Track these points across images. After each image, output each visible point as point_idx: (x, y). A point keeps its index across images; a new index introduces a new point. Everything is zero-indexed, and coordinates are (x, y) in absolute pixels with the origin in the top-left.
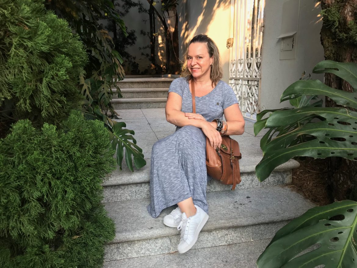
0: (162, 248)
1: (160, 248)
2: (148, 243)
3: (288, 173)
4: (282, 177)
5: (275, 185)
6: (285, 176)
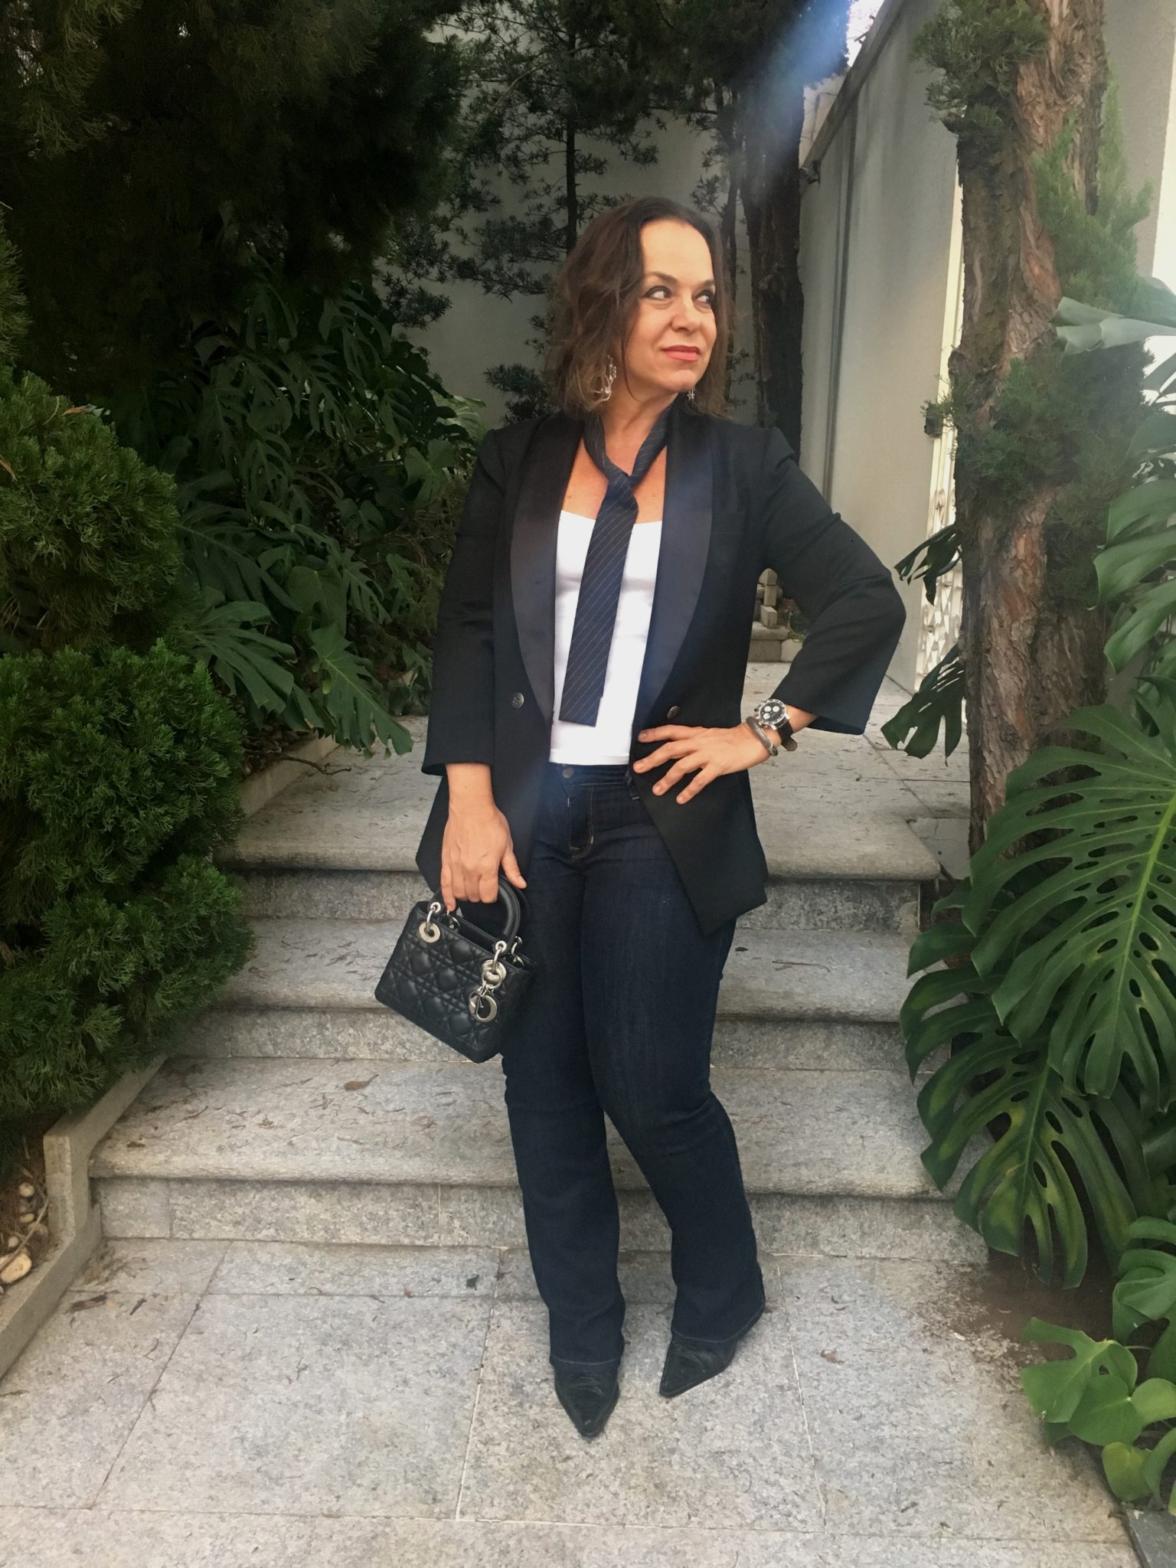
3: (906, 894)
4: (885, 903)
5: (856, 928)
6: (893, 904)
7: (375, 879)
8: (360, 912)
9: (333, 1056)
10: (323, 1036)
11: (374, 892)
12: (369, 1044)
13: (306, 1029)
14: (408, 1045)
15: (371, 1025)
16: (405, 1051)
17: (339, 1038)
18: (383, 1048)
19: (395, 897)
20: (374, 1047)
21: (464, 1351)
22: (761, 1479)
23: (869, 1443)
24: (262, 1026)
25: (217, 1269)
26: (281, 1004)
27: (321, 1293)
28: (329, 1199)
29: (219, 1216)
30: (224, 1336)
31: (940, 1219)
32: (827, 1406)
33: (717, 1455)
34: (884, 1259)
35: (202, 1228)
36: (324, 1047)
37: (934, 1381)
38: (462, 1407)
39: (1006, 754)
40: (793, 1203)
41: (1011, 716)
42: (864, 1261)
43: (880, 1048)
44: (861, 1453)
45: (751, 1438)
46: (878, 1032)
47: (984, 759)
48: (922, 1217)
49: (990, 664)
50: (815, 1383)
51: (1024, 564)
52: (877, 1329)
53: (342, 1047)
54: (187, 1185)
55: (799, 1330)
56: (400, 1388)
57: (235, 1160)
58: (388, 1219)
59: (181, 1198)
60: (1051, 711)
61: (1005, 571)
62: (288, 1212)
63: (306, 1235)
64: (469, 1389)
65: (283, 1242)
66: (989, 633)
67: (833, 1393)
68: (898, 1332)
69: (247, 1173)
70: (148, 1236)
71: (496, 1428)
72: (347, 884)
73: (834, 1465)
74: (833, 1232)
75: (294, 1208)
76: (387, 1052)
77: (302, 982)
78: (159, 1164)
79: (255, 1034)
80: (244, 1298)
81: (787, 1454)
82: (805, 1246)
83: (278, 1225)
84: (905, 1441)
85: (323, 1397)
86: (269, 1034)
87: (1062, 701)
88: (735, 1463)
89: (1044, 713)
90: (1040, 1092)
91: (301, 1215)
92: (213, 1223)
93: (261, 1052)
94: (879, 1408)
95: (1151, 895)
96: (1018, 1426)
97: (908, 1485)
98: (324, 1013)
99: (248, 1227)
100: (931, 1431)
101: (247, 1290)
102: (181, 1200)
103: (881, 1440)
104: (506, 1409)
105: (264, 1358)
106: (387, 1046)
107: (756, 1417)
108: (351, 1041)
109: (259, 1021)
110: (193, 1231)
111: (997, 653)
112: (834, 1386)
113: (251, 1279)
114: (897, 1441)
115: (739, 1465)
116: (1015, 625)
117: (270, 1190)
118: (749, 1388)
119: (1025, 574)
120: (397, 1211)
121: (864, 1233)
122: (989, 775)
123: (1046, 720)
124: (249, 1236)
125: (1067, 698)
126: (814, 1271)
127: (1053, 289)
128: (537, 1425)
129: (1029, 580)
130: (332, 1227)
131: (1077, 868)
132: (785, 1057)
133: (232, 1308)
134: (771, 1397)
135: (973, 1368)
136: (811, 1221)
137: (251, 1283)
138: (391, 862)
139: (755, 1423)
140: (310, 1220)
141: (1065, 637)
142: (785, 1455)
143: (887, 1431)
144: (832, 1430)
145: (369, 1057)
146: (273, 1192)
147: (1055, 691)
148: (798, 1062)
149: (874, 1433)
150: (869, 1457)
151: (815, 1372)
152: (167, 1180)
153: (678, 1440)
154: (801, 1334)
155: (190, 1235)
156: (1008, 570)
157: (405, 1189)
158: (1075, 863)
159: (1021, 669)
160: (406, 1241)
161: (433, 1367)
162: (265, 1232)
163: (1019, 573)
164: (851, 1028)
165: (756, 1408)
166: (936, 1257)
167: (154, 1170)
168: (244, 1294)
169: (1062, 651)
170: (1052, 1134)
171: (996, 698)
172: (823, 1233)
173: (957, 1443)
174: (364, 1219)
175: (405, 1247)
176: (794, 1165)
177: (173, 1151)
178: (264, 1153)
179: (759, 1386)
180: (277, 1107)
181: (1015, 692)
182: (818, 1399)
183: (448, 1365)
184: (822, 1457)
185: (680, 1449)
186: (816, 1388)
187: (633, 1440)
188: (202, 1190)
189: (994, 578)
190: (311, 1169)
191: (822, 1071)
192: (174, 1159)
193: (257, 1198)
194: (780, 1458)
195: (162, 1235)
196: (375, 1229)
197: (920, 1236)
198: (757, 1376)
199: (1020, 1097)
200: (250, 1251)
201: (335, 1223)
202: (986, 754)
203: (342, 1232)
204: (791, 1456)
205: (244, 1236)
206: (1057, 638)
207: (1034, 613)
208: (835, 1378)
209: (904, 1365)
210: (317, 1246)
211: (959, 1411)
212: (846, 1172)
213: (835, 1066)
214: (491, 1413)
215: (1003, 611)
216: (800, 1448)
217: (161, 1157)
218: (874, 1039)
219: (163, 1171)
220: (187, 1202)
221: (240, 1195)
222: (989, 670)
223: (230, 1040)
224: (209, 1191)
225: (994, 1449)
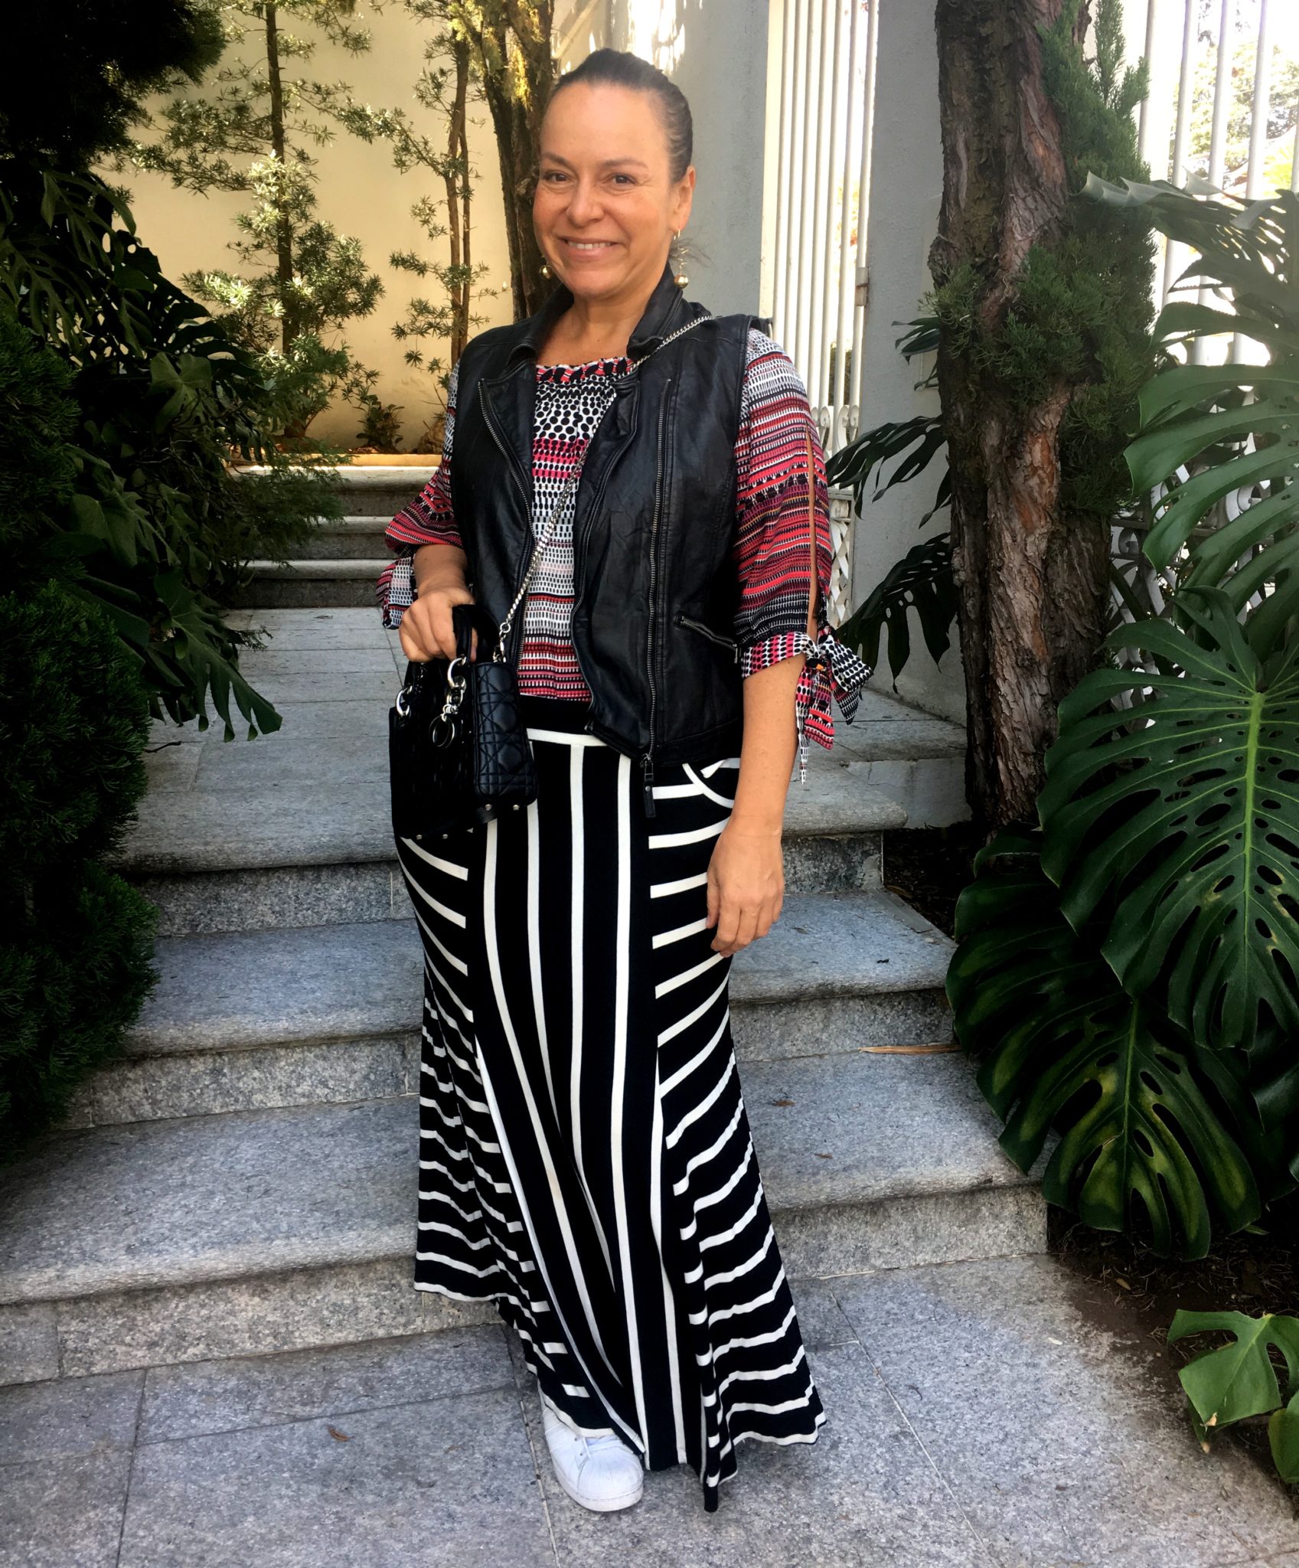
0: (372, 1077)
1: (366, 1077)
2: (325, 1059)
3: (869, 846)
4: (847, 860)
5: (818, 889)
6: (856, 858)
7: (248, 880)
8: (230, 923)
9: (232, 1108)
10: (219, 1084)
11: (247, 896)
12: (280, 1088)
13: (196, 1079)
14: (331, 1083)
15: (283, 1063)
16: (326, 1091)
17: (241, 1085)
18: (299, 1090)
19: (276, 900)
20: (286, 1090)
21: (509, 1462)
22: (921, 1553)
23: (1016, 1486)
24: (136, 1081)
25: (140, 1411)
26: (166, 1050)
27: (295, 1419)
28: (278, 1294)
29: (128, 1339)
30: (184, 1497)
31: (997, 1210)
32: (954, 1449)
33: (859, 1534)
34: (938, 1265)
35: (104, 1358)
36: (220, 1099)
37: (1051, 1398)
38: (534, 1534)
39: (1022, 682)
40: (840, 1214)
41: (1027, 639)
42: (920, 1271)
43: (882, 1022)
44: (1014, 1499)
45: (889, 1506)
46: (880, 1005)
47: (997, 687)
48: (979, 1210)
49: (1002, 583)
50: (930, 1425)
51: (1040, 472)
52: (968, 1348)
53: (244, 1095)
54: (83, 1305)
55: (885, 1364)
56: (447, 1526)
57: (155, 1261)
58: (357, 1308)
59: (74, 1323)
60: (1067, 632)
61: (1019, 480)
62: (223, 1319)
63: (248, 1345)
64: (533, 1510)
65: (217, 1360)
66: (1001, 549)
67: (953, 1433)
68: (990, 1347)
69: (174, 1275)
70: (27, 1379)
71: (588, 1554)
72: (212, 889)
73: (990, 1521)
74: (884, 1242)
75: (232, 1313)
76: (304, 1095)
77: (193, 1019)
78: (50, 1282)
79: (125, 1092)
80: (193, 1442)
81: (936, 1516)
82: (854, 1263)
83: (211, 1339)
84: (1052, 1475)
85: (352, 1556)
86: (146, 1091)
87: (1075, 621)
88: (883, 1540)
89: (1059, 634)
90: (1131, 1053)
91: (241, 1321)
92: (120, 1349)
93: (134, 1115)
94: (1009, 1441)
95: (1260, 823)
96: (1161, 1433)
97: (1078, 1527)
98: (220, 1054)
99: (168, 1348)
100: (1074, 1458)
101: (191, 1431)
102: (74, 1325)
103: (1028, 1479)
104: (591, 1528)
105: (251, 1519)
106: (305, 1087)
107: (884, 1479)
108: (256, 1086)
109: (130, 1075)
110: (92, 1364)
111: (1010, 570)
112: (953, 1426)
113: (191, 1417)
114: (1044, 1476)
115: (890, 1541)
116: (1030, 539)
117: (198, 1295)
118: (861, 1444)
119: (1042, 482)
120: (369, 1296)
121: (917, 1238)
123: (1063, 643)
124: (170, 1360)
125: (1080, 616)
126: (872, 1291)
128: (637, 1541)
129: (1046, 489)
130: (283, 1330)
131: (1169, 799)
132: (780, 1045)
133: (180, 1459)
134: (889, 1450)
135: (1085, 1375)
136: (861, 1233)
137: (194, 1421)
138: (273, 856)
139: (885, 1486)
140: (253, 1325)
141: (1074, 551)
142: (934, 1518)
143: (1029, 1468)
144: (971, 1478)
145: (280, 1104)
146: (202, 1297)
147: (1068, 611)
148: (794, 1049)
149: (1018, 1472)
150: (1025, 1502)
151: (924, 1411)
152: (53, 1302)
153: (808, 1525)
154: (890, 1369)
155: (88, 1369)
156: (1021, 479)
157: (379, 1267)
158: (1164, 795)
159: (1036, 587)
160: (381, 1333)
161: (477, 1490)
162: (191, 1351)
163: (1034, 482)
164: (851, 1003)
165: (878, 1467)
166: (994, 1253)
167: (41, 1291)
168: (190, 1437)
169: (1072, 568)
170: (1150, 1098)
171: (1010, 618)
172: (873, 1245)
173: (1107, 1465)
174: (325, 1313)
175: (381, 1341)
176: (845, 1170)
177: (65, 1262)
178: (194, 1247)
179: (871, 1440)
180: (183, 1184)
181: (1031, 613)
182: (941, 1442)
183: (496, 1483)
184: (975, 1511)
185: (816, 1536)
186: (933, 1430)
187: (757, 1536)
188: (102, 1308)
189: (1004, 488)
190: (260, 1258)
191: (821, 1056)
192: (70, 1272)
193: (180, 1308)
194: (931, 1523)
195: (47, 1377)
196: (340, 1323)
197: (977, 1232)
198: (863, 1428)
199: (1109, 1060)
200: (177, 1378)
201: (287, 1324)
202: (998, 682)
203: (297, 1334)
204: (941, 1519)
205: (164, 1360)
206: (1066, 552)
207: (1049, 525)
208: (948, 1413)
209: (1013, 1384)
210: (263, 1358)
211: (1092, 1428)
212: (901, 1170)
213: (835, 1049)
214: (574, 1535)
215: (1017, 524)
216: (948, 1506)
217: (51, 1273)
218: (875, 1012)
219: (55, 1290)
220: (83, 1327)
221: (156, 1307)
222: (1001, 590)
223: (91, 1104)
224: (113, 1308)
225: (1147, 1465)
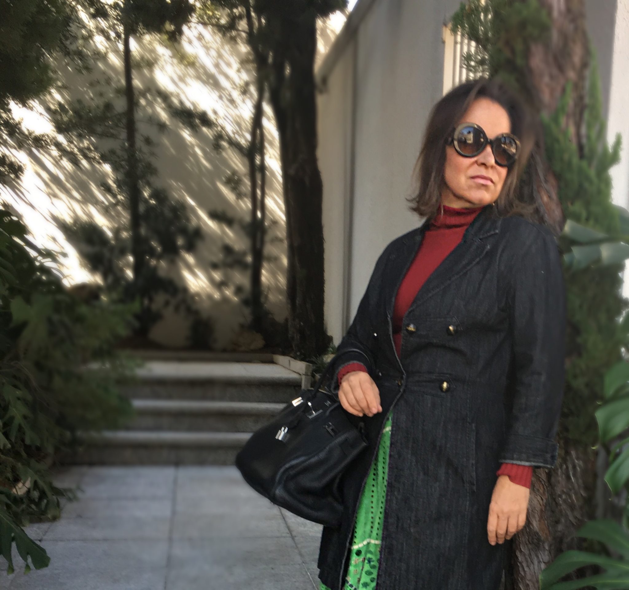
39: (533, 554)
47: (517, 558)
60: (563, 520)
87: (569, 513)
89: (557, 522)
122: (521, 569)
123: (560, 527)
125: (573, 511)
127: (557, 213)
141: (570, 466)
202: (518, 554)
206: (564, 466)
